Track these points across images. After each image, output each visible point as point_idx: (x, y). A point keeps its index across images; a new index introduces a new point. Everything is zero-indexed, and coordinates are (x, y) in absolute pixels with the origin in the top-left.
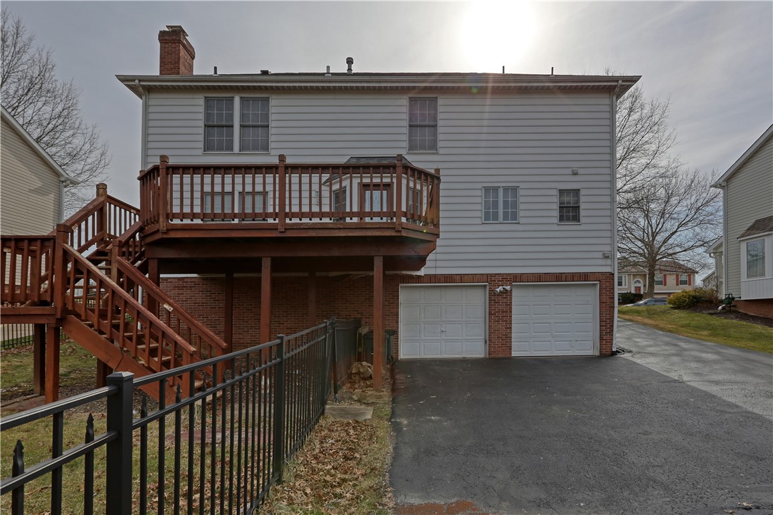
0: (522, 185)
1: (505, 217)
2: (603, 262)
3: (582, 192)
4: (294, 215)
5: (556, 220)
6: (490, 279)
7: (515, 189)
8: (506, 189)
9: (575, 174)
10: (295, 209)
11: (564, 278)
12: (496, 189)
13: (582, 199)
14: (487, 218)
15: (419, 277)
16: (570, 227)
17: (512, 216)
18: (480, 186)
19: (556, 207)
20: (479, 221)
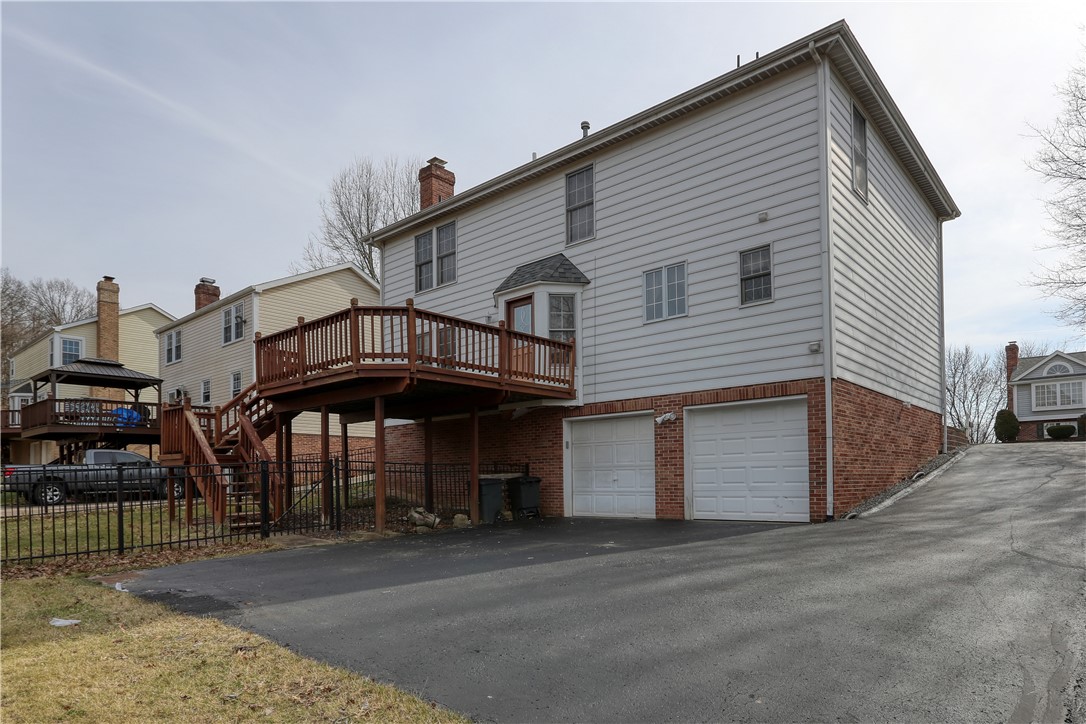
0: (690, 258)
1: (671, 311)
2: (810, 360)
3: (775, 248)
4: (367, 356)
5: (736, 302)
6: (654, 404)
7: (681, 266)
8: (670, 269)
9: (763, 220)
10: (368, 350)
11: (750, 394)
12: (658, 271)
13: (775, 259)
14: (650, 316)
15: (578, 407)
16: (758, 309)
17: (678, 308)
18: (639, 272)
19: (736, 280)
20: (639, 322)
